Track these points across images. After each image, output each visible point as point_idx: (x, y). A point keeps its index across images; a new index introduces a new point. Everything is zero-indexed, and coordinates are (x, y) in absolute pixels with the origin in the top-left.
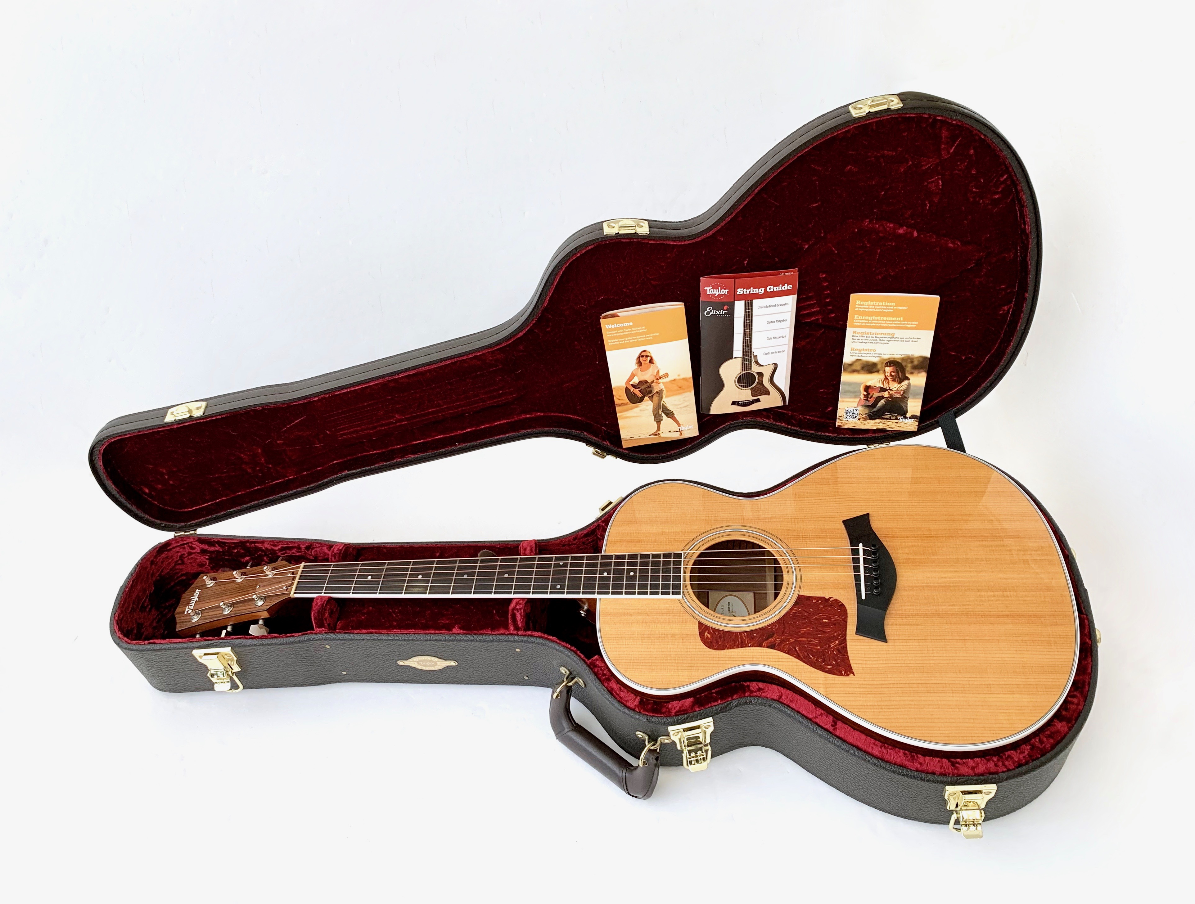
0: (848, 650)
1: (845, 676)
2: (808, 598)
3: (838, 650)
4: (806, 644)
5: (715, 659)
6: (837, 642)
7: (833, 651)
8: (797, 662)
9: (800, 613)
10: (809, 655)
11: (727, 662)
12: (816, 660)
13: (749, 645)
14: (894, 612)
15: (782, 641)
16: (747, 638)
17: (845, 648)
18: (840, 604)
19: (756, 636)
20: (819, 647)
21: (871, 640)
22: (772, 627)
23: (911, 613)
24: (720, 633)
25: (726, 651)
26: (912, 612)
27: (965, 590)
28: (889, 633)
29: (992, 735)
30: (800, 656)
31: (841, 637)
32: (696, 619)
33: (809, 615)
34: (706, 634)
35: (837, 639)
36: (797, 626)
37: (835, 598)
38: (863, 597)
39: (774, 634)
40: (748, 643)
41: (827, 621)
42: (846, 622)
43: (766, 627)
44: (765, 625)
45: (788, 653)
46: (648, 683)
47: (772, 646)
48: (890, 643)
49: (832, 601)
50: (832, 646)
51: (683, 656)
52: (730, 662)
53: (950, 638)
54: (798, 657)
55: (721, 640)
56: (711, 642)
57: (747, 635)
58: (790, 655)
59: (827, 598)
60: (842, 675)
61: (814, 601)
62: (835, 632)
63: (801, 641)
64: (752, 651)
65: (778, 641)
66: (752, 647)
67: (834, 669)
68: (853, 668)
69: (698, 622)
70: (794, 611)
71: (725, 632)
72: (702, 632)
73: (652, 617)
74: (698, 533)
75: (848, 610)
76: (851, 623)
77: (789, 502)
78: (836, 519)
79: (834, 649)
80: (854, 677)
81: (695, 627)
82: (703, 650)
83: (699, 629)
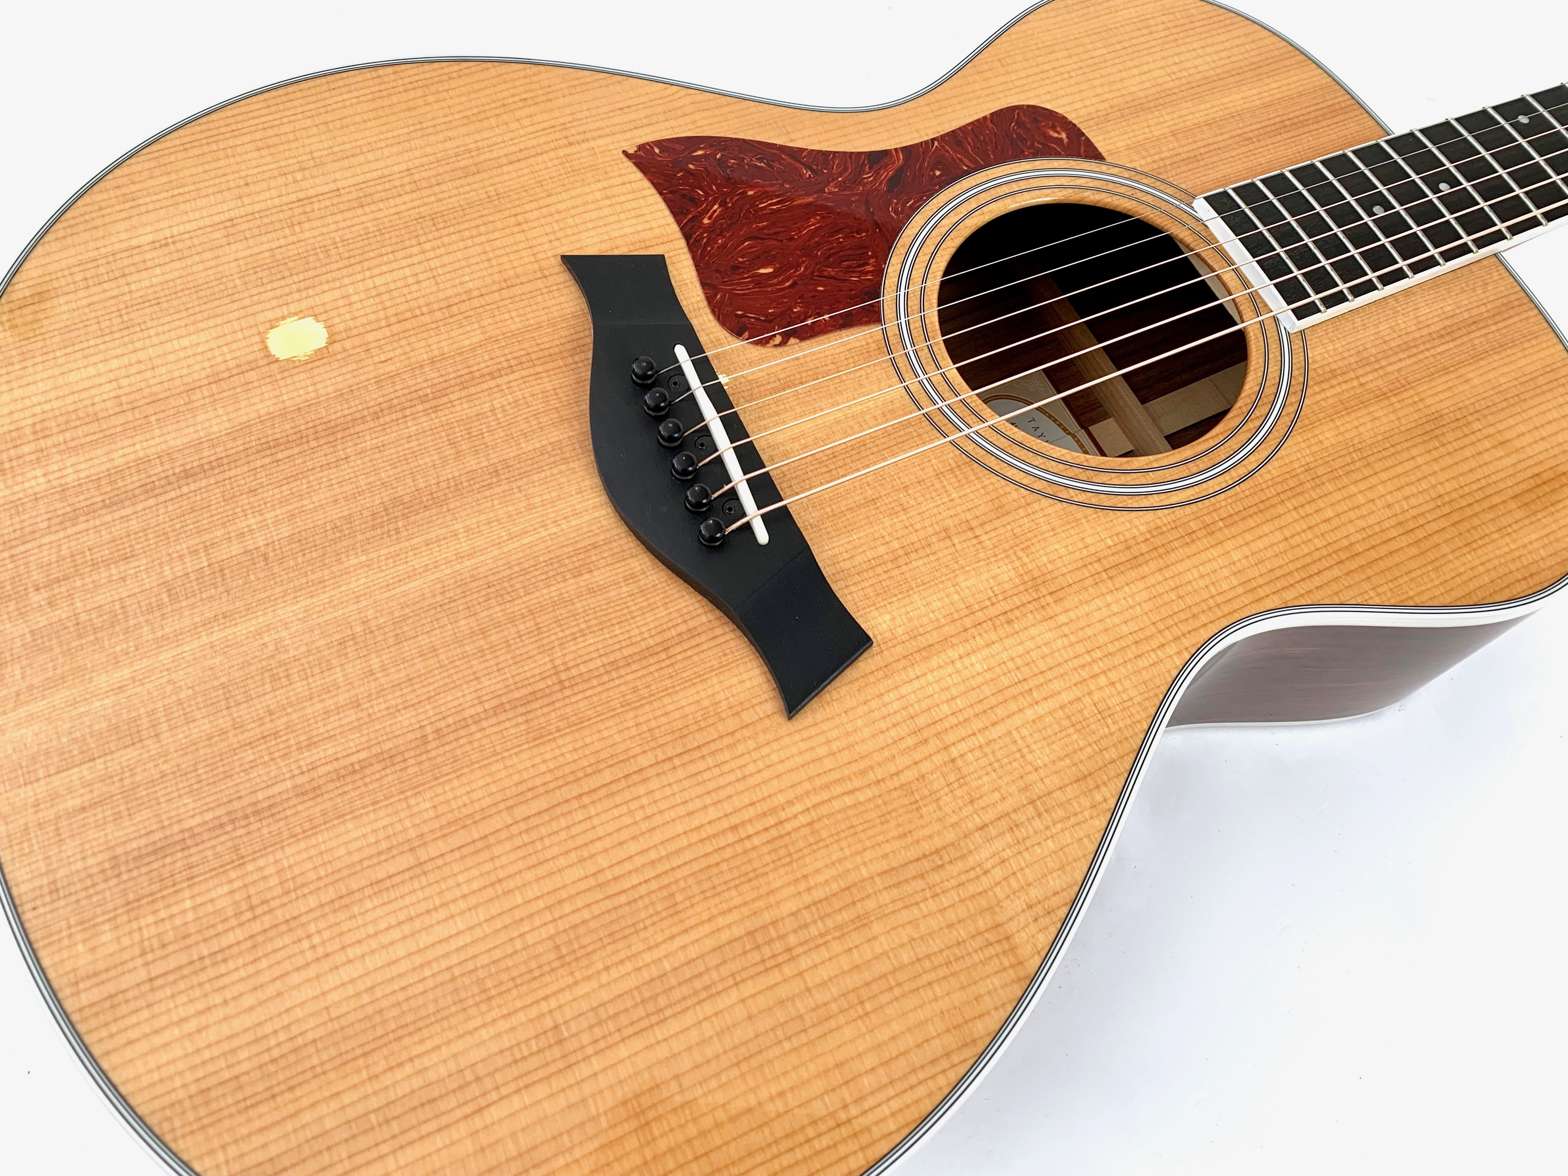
0: (667, 212)
1: (648, 144)
2: (846, 322)
3: (695, 201)
4: (787, 190)
5: (1001, 87)
6: (706, 221)
7: (707, 194)
8: (791, 141)
9: (849, 270)
10: (768, 165)
11: (969, 88)
12: (743, 159)
13: (935, 143)
15: (857, 180)
17: (677, 212)
18: (746, 336)
19: (933, 170)
20: (751, 193)
22: (904, 206)
23: (517, 375)
24: (1029, 148)
25: (987, 113)
26: (511, 377)
27: (349, 519)
28: (564, 291)
29: (211, 125)
30: (788, 156)
31: (701, 237)
32: (1118, 166)
33: (821, 271)
34: (1064, 136)
35: (709, 229)
36: (838, 231)
37: (768, 348)
38: (680, 351)
39: (890, 190)
41: (762, 271)
42: (703, 284)
43: (921, 201)
44: (928, 207)
45: (825, 155)
47: (877, 157)
48: (550, 258)
49: (774, 337)
50: (716, 207)
52: (963, 89)
53: (370, 337)
54: (795, 153)
55: (1019, 134)
56: (1036, 123)
57: (958, 169)
58: (819, 151)
59: (792, 341)
60: (659, 143)
61: (827, 317)
62: (723, 246)
63: (808, 195)
64: (922, 133)
65: (868, 177)
66: (926, 142)
67: (684, 150)
68: (635, 169)
69: (1109, 159)
70: (869, 268)
71: (1018, 155)
72: (1079, 141)
73: (1229, 135)
74: (1306, 421)
75: (715, 323)
76: (690, 286)
77: (1102, 666)
78: (901, 650)
79: (707, 199)
80: (624, 148)
81: (1103, 143)
82: (1044, 98)
83: (1089, 142)
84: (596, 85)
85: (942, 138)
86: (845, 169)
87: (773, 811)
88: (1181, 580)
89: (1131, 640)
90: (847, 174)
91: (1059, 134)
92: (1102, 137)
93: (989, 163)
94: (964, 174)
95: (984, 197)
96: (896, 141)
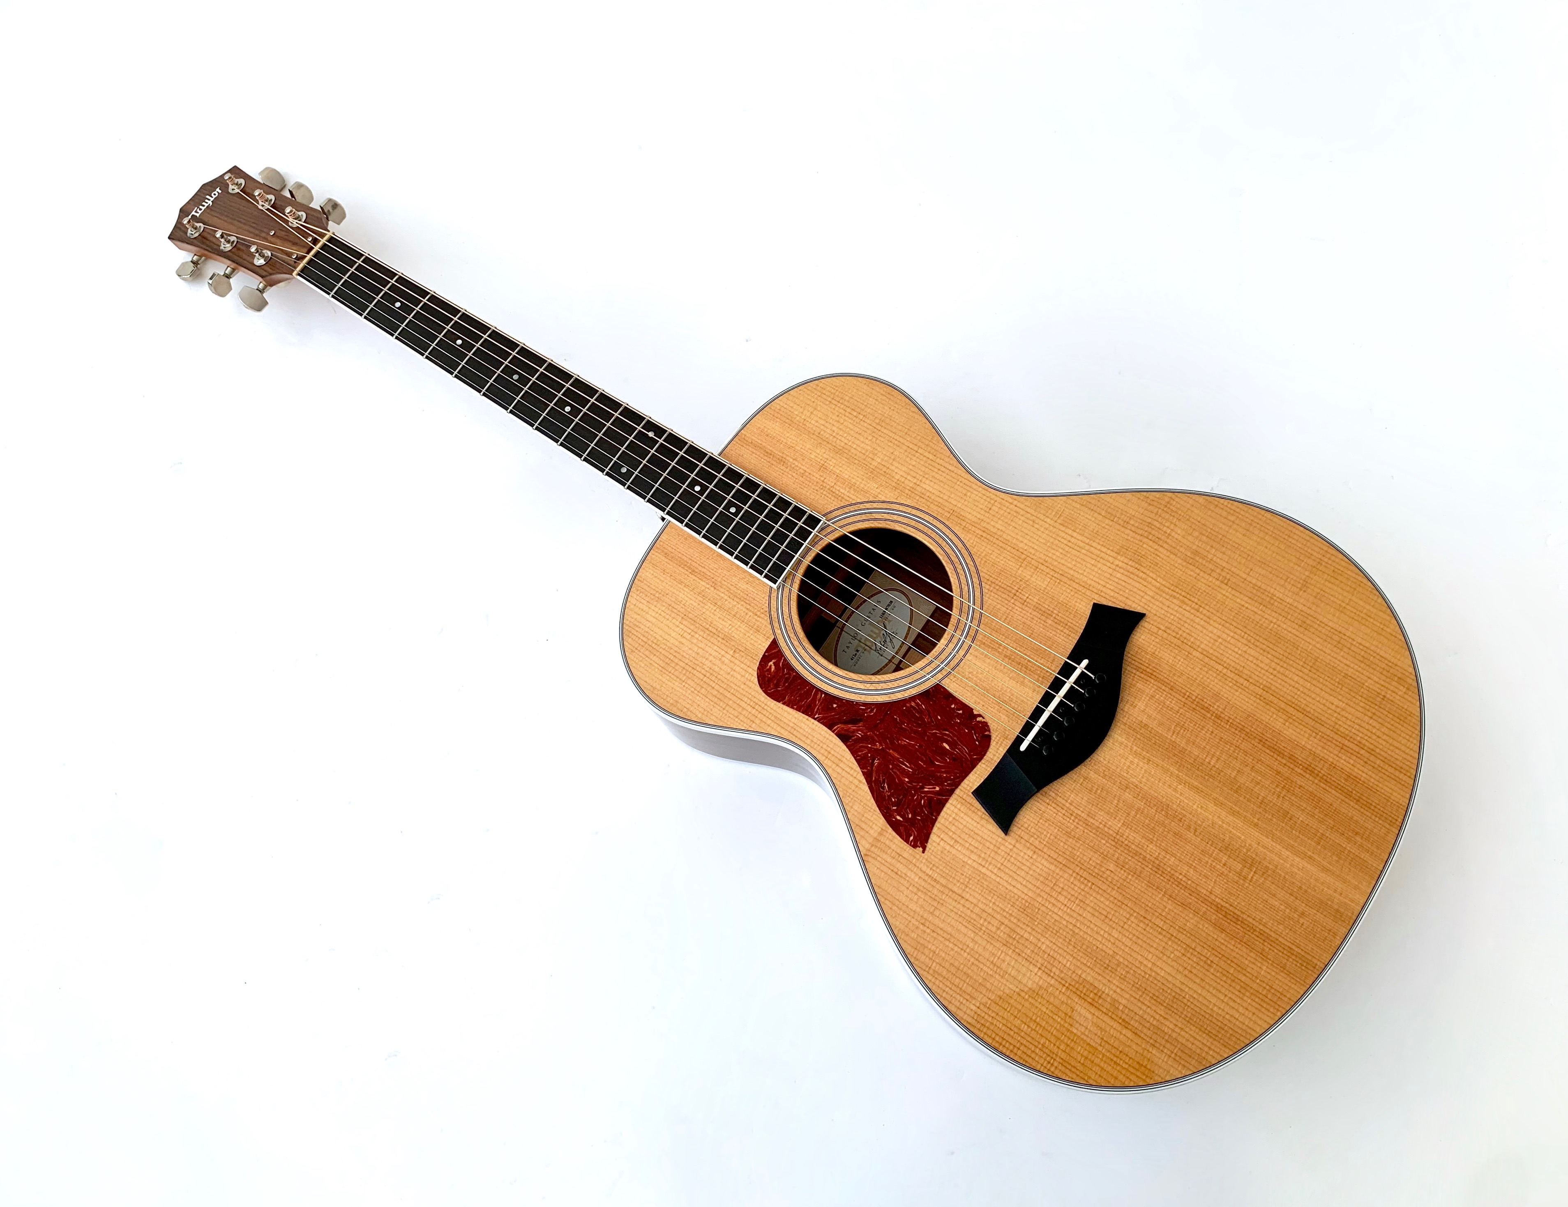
0: (945, 809)
1: (910, 845)
2: (949, 696)
3: (930, 800)
4: (893, 764)
5: (757, 707)
6: (937, 789)
7: (922, 798)
8: (860, 781)
9: (920, 711)
10: (884, 782)
11: (769, 722)
12: (888, 796)
13: (817, 717)
14: (1053, 795)
15: (865, 739)
16: (821, 704)
17: (941, 804)
18: (987, 733)
19: (834, 709)
20: (907, 780)
21: (987, 816)
22: (865, 708)
23: (1077, 811)
24: (790, 674)
25: (780, 705)
28: (1022, 823)
30: (872, 777)
31: (949, 785)
32: (774, 633)
33: (929, 723)
34: (771, 663)
35: (942, 784)
36: (903, 728)
37: (987, 720)
38: (1023, 748)
39: (860, 721)
40: (817, 712)
41: (948, 747)
42: (973, 768)
43: (858, 704)
44: (859, 699)
45: (859, 761)
46: (649, 687)
47: (844, 737)
48: (1010, 839)
49: (979, 721)
50: (926, 790)
51: (719, 677)
52: (772, 724)
53: (1104, 887)
54: (868, 776)
55: (784, 683)
56: (770, 680)
57: (825, 699)
58: (859, 765)
59: (975, 712)
60: (907, 841)
61: (953, 706)
62: (946, 772)
63: (889, 754)
64: (814, 726)
65: (859, 734)
66: (818, 721)
67: (902, 826)
68: (930, 841)
69: (773, 637)
70: (913, 704)
71: (799, 677)
72: (769, 655)
73: (718, 592)
74: (871, 497)
75: (990, 750)
76: (978, 772)
77: (1041, 523)
78: (1088, 593)
79: (925, 796)
80: (921, 853)
81: (764, 644)
82: (750, 684)
83: (768, 650)
84: (889, 897)
85: (812, 715)
86: (862, 747)
87: (1181, 601)
88: (982, 512)
89: (1023, 518)
90: (864, 745)
91: (771, 666)
92: (760, 646)
93: (813, 687)
94: (826, 694)
95: (835, 679)
96: (827, 736)
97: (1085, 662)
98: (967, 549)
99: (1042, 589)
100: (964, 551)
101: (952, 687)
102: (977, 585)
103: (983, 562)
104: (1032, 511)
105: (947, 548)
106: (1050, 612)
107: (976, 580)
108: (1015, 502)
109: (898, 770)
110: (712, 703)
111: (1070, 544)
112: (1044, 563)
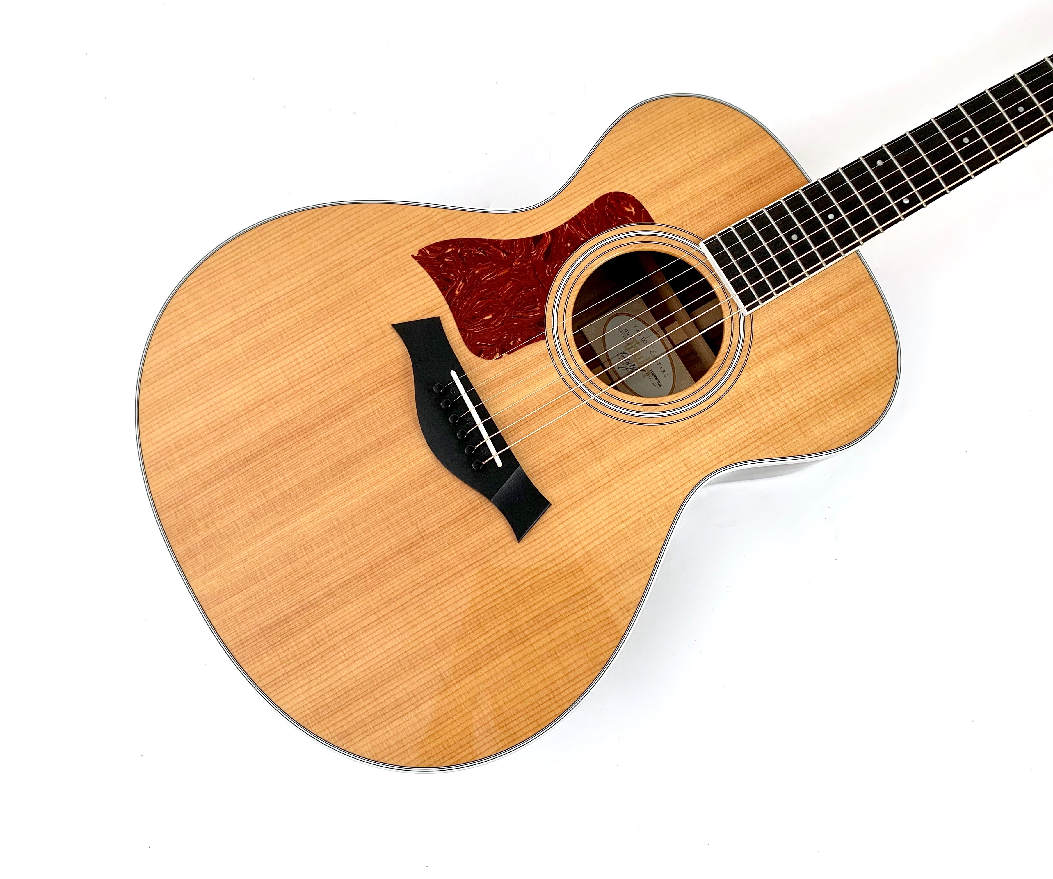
0: (438, 290)
1: (423, 249)
3: (451, 282)
4: (495, 267)
6: (457, 292)
7: (456, 277)
8: (494, 235)
9: (528, 311)
10: (484, 253)
11: (582, 186)
12: (471, 251)
13: (567, 225)
14: (404, 379)
15: (528, 255)
16: (577, 234)
17: (443, 289)
18: (482, 355)
19: (566, 243)
20: (477, 272)
21: (415, 318)
22: (554, 267)
23: (382, 392)
24: (615, 221)
25: (592, 201)
26: (379, 393)
27: (321, 473)
28: (396, 343)
29: (209, 267)
30: (493, 245)
31: (456, 302)
32: (661, 225)
33: (515, 313)
34: (633, 210)
35: (458, 297)
36: (522, 289)
37: (494, 361)
38: (453, 373)
39: (545, 259)
40: (571, 227)
41: (487, 318)
42: (460, 329)
43: (561, 264)
44: (565, 267)
45: (512, 241)
47: (538, 239)
48: (389, 327)
49: (496, 354)
50: (461, 283)
51: (642, 163)
52: (577, 188)
53: (312, 380)
54: (495, 242)
55: (610, 212)
56: (618, 202)
57: (579, 240)
58: (508, 240)
59: (504, 354)
60: (428, 248)
61: (519, 340)
62: (467, 305)
63: (505, 269)
64: (560, 219)
65: (534, 253)
66: (562, 226)
67: (442, 250)
68: (419, 265)
69: (656, 221)
70: (538, 308)
71: (609, 227)
72: (641, 212)
73: (721, 194)
74: (750, 365)
75: (467, 350)
76: (454, 331)
77: (650, 502)
78: (564, 506)
79: (456, 279)
80: (412, 253)
81: (653, 211)
82: (623, 185)
83: (646, 212)
84: (391, 212)
85: (570, 222)
86: (522, 250)
87: (515, 582)
88: (686, 456)
89: (663, 488)
90: (523, 253)
91: (631, 209)
92: (653, 207)
93: (594, 234)
94: (582, 243)
95: (592, 256)
96: (547, 227)
97: (499, 464)
98: (655, 424)
99: (586, 469)
100: (655, 421)
101: (538, 348)
102: (618, 415)
103: (637, 432)
104: (665, 500)
105: (666, 408)
106: (561, 464)
107: (623, 417)
108: (681, 490)
109: (489, 269)
110: (621, 148)
111: (616, 516)
112: (610, 484)
